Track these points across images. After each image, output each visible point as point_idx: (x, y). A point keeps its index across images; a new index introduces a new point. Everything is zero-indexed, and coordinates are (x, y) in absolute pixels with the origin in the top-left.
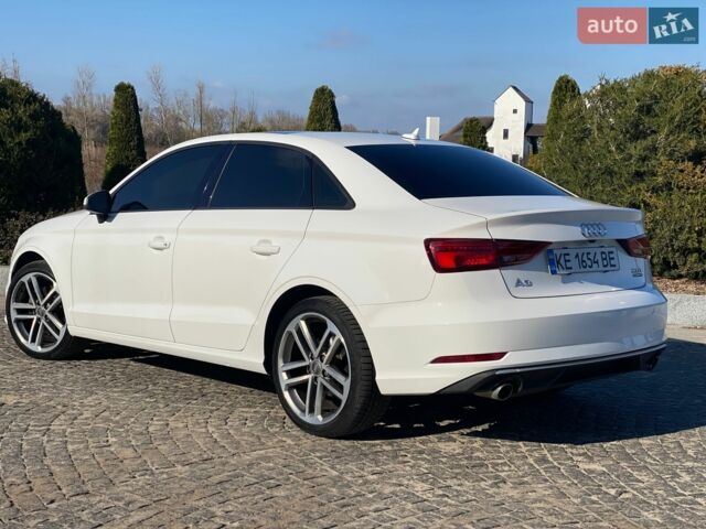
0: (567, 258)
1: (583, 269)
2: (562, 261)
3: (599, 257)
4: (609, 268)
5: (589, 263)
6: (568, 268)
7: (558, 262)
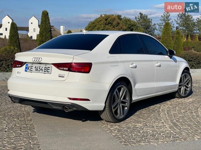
0: (32, 67)
1: (36, 71)
2: (30, 68)
3: (43, 69)
4: (46, 72)
5: (39, 70)
6: (31, 70)
7: (28, 68)
